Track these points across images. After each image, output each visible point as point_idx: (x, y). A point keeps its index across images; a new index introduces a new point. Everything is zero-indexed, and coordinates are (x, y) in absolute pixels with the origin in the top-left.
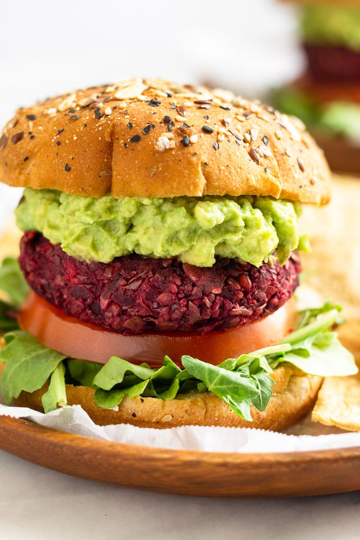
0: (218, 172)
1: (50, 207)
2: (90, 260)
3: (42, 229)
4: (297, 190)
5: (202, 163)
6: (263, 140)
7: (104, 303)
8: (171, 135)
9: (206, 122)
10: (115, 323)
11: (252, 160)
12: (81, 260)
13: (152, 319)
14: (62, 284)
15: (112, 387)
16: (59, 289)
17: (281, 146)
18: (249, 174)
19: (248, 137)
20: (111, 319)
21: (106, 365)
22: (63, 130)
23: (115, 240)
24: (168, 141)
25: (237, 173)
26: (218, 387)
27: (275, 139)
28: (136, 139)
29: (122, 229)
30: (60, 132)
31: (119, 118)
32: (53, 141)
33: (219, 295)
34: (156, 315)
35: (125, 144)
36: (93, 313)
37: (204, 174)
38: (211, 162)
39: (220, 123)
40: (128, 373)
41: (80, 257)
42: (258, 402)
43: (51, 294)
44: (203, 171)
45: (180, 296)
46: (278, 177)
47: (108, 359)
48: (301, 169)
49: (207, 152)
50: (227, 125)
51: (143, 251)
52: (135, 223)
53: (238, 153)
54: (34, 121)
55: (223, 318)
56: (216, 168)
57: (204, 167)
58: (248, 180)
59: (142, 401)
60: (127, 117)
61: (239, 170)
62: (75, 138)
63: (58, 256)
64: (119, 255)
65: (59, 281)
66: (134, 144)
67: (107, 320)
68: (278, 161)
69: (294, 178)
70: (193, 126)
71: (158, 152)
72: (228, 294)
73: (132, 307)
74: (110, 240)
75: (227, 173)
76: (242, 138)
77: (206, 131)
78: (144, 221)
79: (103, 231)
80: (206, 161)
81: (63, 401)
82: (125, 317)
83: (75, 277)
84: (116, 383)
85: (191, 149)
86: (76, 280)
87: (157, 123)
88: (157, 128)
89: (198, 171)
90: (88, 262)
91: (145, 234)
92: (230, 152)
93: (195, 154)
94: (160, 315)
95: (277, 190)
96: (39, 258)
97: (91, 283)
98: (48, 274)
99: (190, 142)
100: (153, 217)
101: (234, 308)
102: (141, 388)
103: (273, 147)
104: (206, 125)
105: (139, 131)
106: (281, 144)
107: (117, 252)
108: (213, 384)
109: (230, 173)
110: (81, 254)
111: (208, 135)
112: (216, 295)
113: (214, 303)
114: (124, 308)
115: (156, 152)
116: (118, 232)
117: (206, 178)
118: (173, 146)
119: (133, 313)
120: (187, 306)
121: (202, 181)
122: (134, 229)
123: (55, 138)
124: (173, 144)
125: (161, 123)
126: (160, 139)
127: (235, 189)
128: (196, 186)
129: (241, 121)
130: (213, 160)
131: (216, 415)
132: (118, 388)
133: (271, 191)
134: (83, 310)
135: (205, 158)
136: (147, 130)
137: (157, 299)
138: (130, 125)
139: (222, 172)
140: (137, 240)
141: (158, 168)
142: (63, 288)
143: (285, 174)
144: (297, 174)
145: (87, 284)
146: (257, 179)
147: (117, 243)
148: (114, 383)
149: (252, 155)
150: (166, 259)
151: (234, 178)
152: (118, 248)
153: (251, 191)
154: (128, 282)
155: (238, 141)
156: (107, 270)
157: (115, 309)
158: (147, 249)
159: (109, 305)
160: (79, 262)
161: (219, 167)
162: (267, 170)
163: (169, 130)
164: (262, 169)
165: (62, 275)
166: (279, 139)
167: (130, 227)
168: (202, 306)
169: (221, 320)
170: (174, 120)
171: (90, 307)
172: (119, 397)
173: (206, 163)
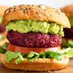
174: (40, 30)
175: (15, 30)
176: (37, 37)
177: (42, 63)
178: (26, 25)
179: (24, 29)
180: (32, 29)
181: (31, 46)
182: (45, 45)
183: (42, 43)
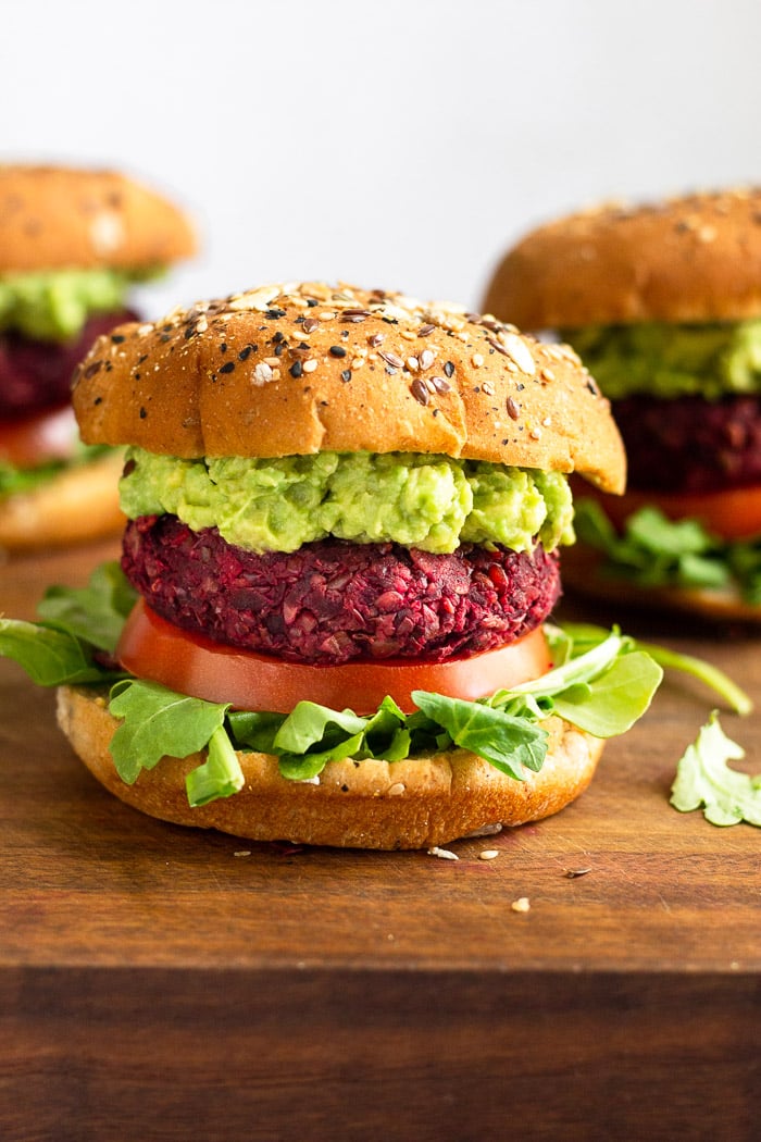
0: (345, 416)
1: (190, 472)
2: (263, 549)
3: (175, 508)
4: (497, 447)
5: (317, 402)
6: (444, 369)
7: (290, 613)
8: (276, 361)
9: (341, 341)
10: (306, 645)
11: (412, 399)
12: (248, 551)
13: (365, 636)
14: (215, 590)
15: (307, 747)
16: (207, 601)
17: (474, 378)
18: (402, 418)
19: (413, 364)
20: (301, 639)
21: (291, 716)
22: (146, 356)
23: (306, 515)
24: (270, 370)
25: (380, 417)
26: (474, 731)
27: (467, 368)
28: (228, 368)
29: (315, 498)
30: (142, 359)
31: (210, 337)
32: (132, 373)
33: (465, 596)
34: (373, 627)
35: (214, 377)
36: (269, 631)
37: (321, 420)
38: (333, 401)
39: (366, 342)
40: (331, 726)
41: (247, 545)
42: (529, 758)
43: (191, 610)
44: (320, 415)
45: (411, 596)
46: (460, 426)
47: (293, 706)
48: (512, 415)
49: (328, 385)
50: (375, 345)
51: (348, 532)
52: (334, 488)
53: (385, 387)
54: (121, 345)
55: (470, 633)
56: (343, 408)
57: (323, 410)
58: (398, 427)
59: (357, 765)
60: (223, 334)
61: (382, 412)
62: (157, 368)
63: (207, 547)
64: (310, 538)
65: (209, 586)
66: (225, 375)
67: (294, 641)
68: (466, 402)
69: (493, 427)
70: (315, 347)
71: (256, 387)
72: (477, 595)
73: (334, 618)
74: (296, 515)
75: (360, 418)
76: (403, 364)
77: (336, 353)
78: (351, 484)
79: (285, 501)
80: (325, 399)
81: (237, 780)
82: (324, 634)
83: (238, 577)
84: (313, 741)
85: (303, 382)
86: (241, 582)
87: (261, 342)
88: (260, 351)
89: (311, 416)
90: (261, 553)
91: (354, 502)
92: (370, 386)
93: (307, 389)
94: (381, 627)
95: (456, 445)
96: (169, 554)
97: (267, 584)
98: (187, 577)
99: (303, 371)
100: (365, 475)
101: (486, 616)
102: (357, 744)
103: (461, 378)
104: (339, 345)
105: (234, 356)
106: (477, 374)
107: (308, 533)
108: (465, 728)
109: (367, 416)
110: (251, 541)
111: (337, 360)
112: (461, 596)
113: (458, 607)
114: (322, 620)
115: (252, 388)
116: (308, 502)
117: (326, 425)
118: (278, 377)
119: (336, 628)
120: (422, 611)
121: (319, 429)
122: (335, 498)
123: (135, 368)
124: (277, 374)
125: (267, 343)
126: (258, 367)
127: (374, 442)
128: (308, 438)
129: (409, 340)
130: (338, 396)
131: (468, 783)
132: (316, 749)
133: (444, 446)
134: (253, 629)
135: (322, 396)
136: (245, 355)
137: (377, 602)
138: (224, 348)
139: (352, 415)
140: (341, 514)
141: (255, 413)
142: (215, 597)
143: (476, 420)
144: (502, 422)
145: (260, 586)
146: (416, 426)
147: (310, 520)
148: (310, 741)
149: (416, 391)
150: (383, 544)
151: (372, 425)
152: (310, 528)
153: (406, 446)
154: (327, 578)
155: (390, 369)
156: (292, 563)
157: (308, 623)
158: (357, 526)
159: (298, 616)
160: (246, 553)
161: (346, 408)
162: (439, 414)
163: (277, 354)
164: (430, 411)
165: (215, 576)
166: (476, 367)
167: (327, 495)
168: (442, 612)
169: (466, 636)
170: (288, 338)
171: (264, 622)
172: (319, 762)
173: (324, 403)
174: (404, 537)
175: (194, 519)
176: (382, 590)
177: (383, 798)
178: (291, 492)
179: (274, 527)
180: (339, 522)
181: (327, 654)
182: (435, 644)
183: (418, 631)
